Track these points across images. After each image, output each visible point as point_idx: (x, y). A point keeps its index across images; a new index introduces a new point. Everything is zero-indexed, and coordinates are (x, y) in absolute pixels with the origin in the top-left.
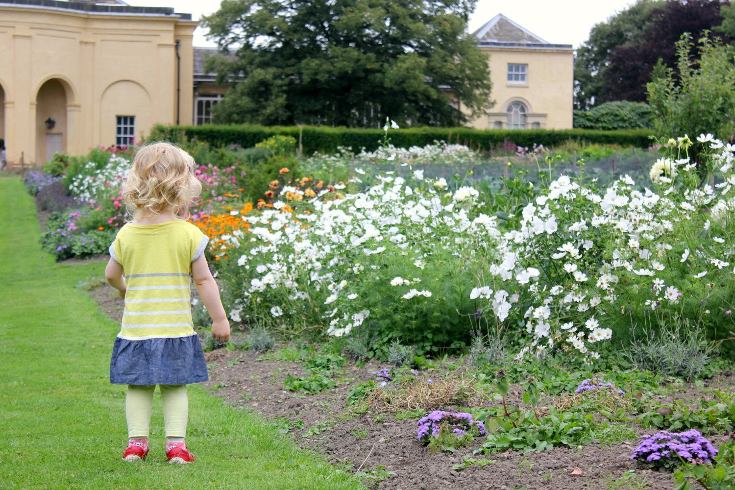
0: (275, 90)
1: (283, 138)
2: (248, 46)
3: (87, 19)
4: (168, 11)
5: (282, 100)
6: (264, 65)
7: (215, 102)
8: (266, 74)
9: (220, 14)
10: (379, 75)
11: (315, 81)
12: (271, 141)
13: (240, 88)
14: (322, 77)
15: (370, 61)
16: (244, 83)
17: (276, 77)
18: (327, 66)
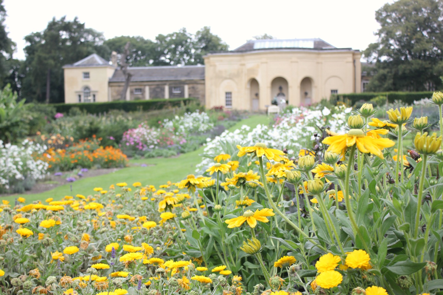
0: (388, 78)
1: (381, 97)
2: (379, 61)
3: (319, 54)
4: (350, 49)
5: (391, 81)
6: (384, 68)
7: (367, 83)
8: (385, 71)
9: (367, 49)
10: (430, 70)
11: (404, 73)
12: (377, 99)
13: (375, 77)
14: (407, 72)
15: (427, 64)
16: (376, 75)
17: (388, 72)
18: (409, 67)
